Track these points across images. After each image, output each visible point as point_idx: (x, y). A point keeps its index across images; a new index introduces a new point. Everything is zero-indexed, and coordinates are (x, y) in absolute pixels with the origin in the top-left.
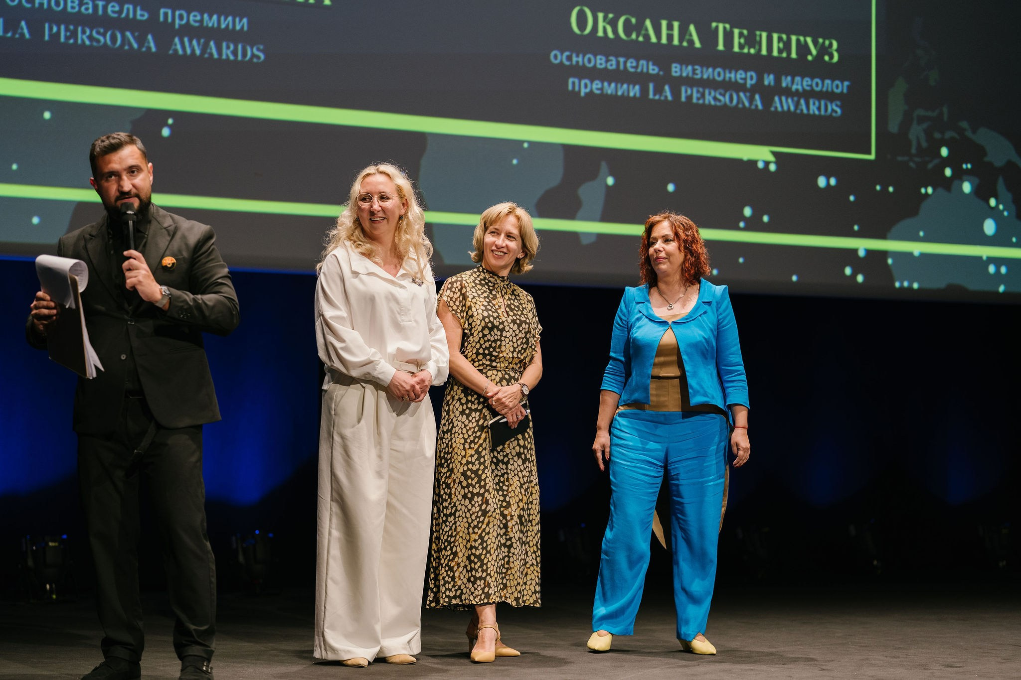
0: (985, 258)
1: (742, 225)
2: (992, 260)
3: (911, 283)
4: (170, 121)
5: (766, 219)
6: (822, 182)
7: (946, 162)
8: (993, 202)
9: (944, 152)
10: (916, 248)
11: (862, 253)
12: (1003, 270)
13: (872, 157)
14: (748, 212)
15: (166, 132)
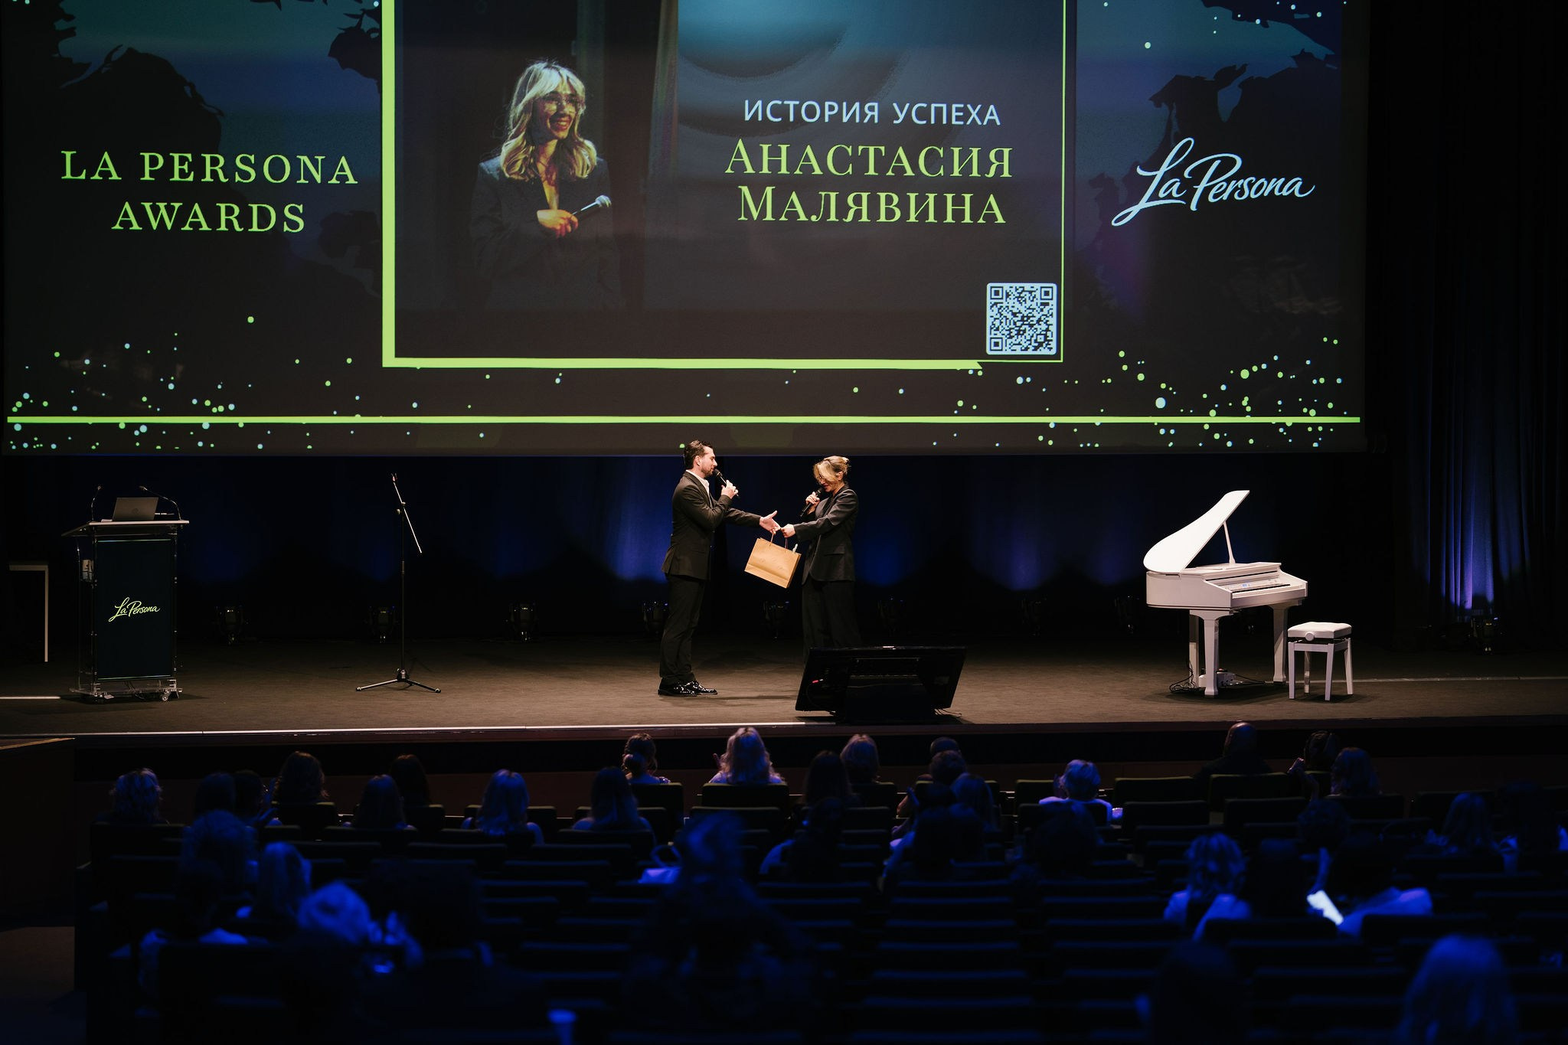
0: (1156, 424)
1: (956, 412)
2: (1161, 425)
3: (1093, 445)
4: (560, 374)
5: (975, 407)
6: (1020, 380)
7: (1123, 361)
8: (1163, 386)
9: (1122, 354)
10: (1098, 420)
11: (1052, 426)
12: (1172, 432)
13: (1062, 361)
14: (960, 403)
15: (558, 381)
